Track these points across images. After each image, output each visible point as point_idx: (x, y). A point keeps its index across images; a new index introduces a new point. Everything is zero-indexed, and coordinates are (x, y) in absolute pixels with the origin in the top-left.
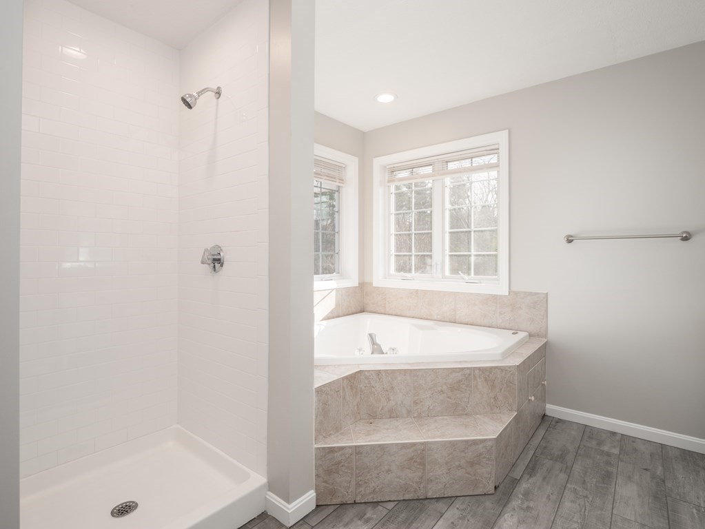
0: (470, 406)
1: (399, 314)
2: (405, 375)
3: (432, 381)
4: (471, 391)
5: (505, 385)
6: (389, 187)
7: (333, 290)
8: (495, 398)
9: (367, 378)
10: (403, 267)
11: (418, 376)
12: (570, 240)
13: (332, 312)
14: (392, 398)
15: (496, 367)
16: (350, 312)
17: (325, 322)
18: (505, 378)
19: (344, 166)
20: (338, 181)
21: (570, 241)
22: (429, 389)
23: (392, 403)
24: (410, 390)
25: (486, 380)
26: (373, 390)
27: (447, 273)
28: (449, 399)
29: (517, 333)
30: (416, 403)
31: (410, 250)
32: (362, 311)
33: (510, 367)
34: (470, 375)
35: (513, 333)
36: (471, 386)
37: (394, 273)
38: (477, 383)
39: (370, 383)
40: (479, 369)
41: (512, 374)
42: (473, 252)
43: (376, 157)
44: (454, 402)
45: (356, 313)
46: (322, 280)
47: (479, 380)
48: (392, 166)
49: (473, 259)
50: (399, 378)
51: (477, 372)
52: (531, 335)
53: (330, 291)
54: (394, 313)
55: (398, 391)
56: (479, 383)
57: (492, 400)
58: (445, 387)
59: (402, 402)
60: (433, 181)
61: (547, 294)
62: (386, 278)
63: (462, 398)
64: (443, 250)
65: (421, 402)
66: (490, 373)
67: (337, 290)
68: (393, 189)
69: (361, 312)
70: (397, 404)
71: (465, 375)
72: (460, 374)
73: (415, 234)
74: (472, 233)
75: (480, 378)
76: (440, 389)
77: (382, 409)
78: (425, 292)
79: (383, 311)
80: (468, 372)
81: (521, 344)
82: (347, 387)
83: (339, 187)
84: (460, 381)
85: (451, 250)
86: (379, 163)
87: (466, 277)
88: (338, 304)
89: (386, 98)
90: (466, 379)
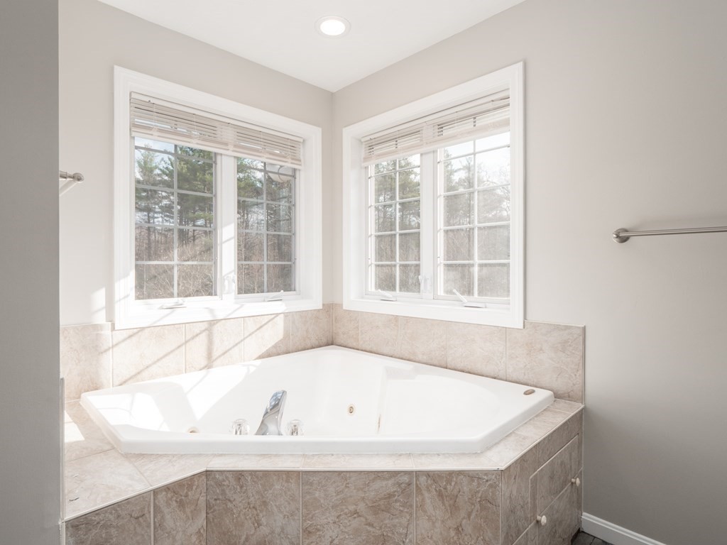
0: (411, 541)
1: (374, 349)
2: (287, 481)
3: (338, 493)
4: (411, 514)
5: (478, 506)
6: (366, 168)
7: (277, 315)
8: (457, 529)
9: (219, 484)
10: (386, 283)
11: (311, 484)
12: (623, 238)
13: (275, 346)
14: (264, 521)
15: (460, 473)
16: (309, 345)
17: (259, 362)
18: (478, 492)
19: (302, 140)
20: (290, 160)
21: (623, 240)
22: (333, 507)
23: (264, 530)
24: (298, 509)
25: (440, 495)
26: (230, 505)
27: (441, 292)
28: (369, 528)
29: (533, 392)
30: (307, 532)
31: (393, 258)
32: (331, 343)
33: (487, 473)
34: (409, 484)
35: (526, 393)
36: (411, 506)
37: (373, 289)
38: (423, 500)
39: (223, 492)
40: (428, 474)
41: (491, 486)
42: (477, 260)
43: (345, 127)
44: (379, 532)
45: (320, 346)
46: (264, 301)
47: (426, 495)
48: (368, 138)
49: (476, 269)
50: (277, 487)
51: (423, 479)
52: (557, 396)
53: (273, 316)
54: (368, 348)
55: (275, 509)
56: (428, 501)
57: (452, 533)
58: (361, 507)
59: (283, 529)
60: (422, 155)
61: (584, 329)
62: (362, 298)
63: (395, 526)
64: (435, 257)
65: (319, 530)
66: (449, 482)
67: (286, 315)
68: (372, 171)
69: (328, 344)
70: (273, 532)
71: (400, 485)
72: (390, 482)
73: (401, 235)
74: (476, 231)
75: (429, 491)
76: (352, 508)
77: (247, 539)
78: (407, 319)
79: (354, 345)
80: (406, 479)
81: (532, 416)
82: (168, 505)
83: (295, 170)
84: (390, 496)
85: (448, 257)
86: (350, 134)
87: (465, 298)
88: (287, 335)
89: (333, 27)
90: (402, 492)
